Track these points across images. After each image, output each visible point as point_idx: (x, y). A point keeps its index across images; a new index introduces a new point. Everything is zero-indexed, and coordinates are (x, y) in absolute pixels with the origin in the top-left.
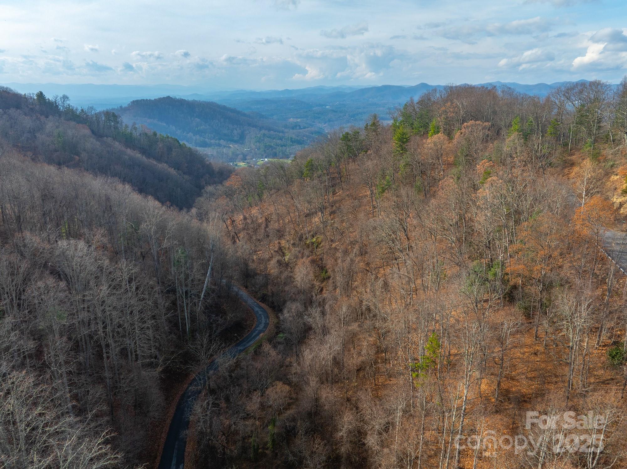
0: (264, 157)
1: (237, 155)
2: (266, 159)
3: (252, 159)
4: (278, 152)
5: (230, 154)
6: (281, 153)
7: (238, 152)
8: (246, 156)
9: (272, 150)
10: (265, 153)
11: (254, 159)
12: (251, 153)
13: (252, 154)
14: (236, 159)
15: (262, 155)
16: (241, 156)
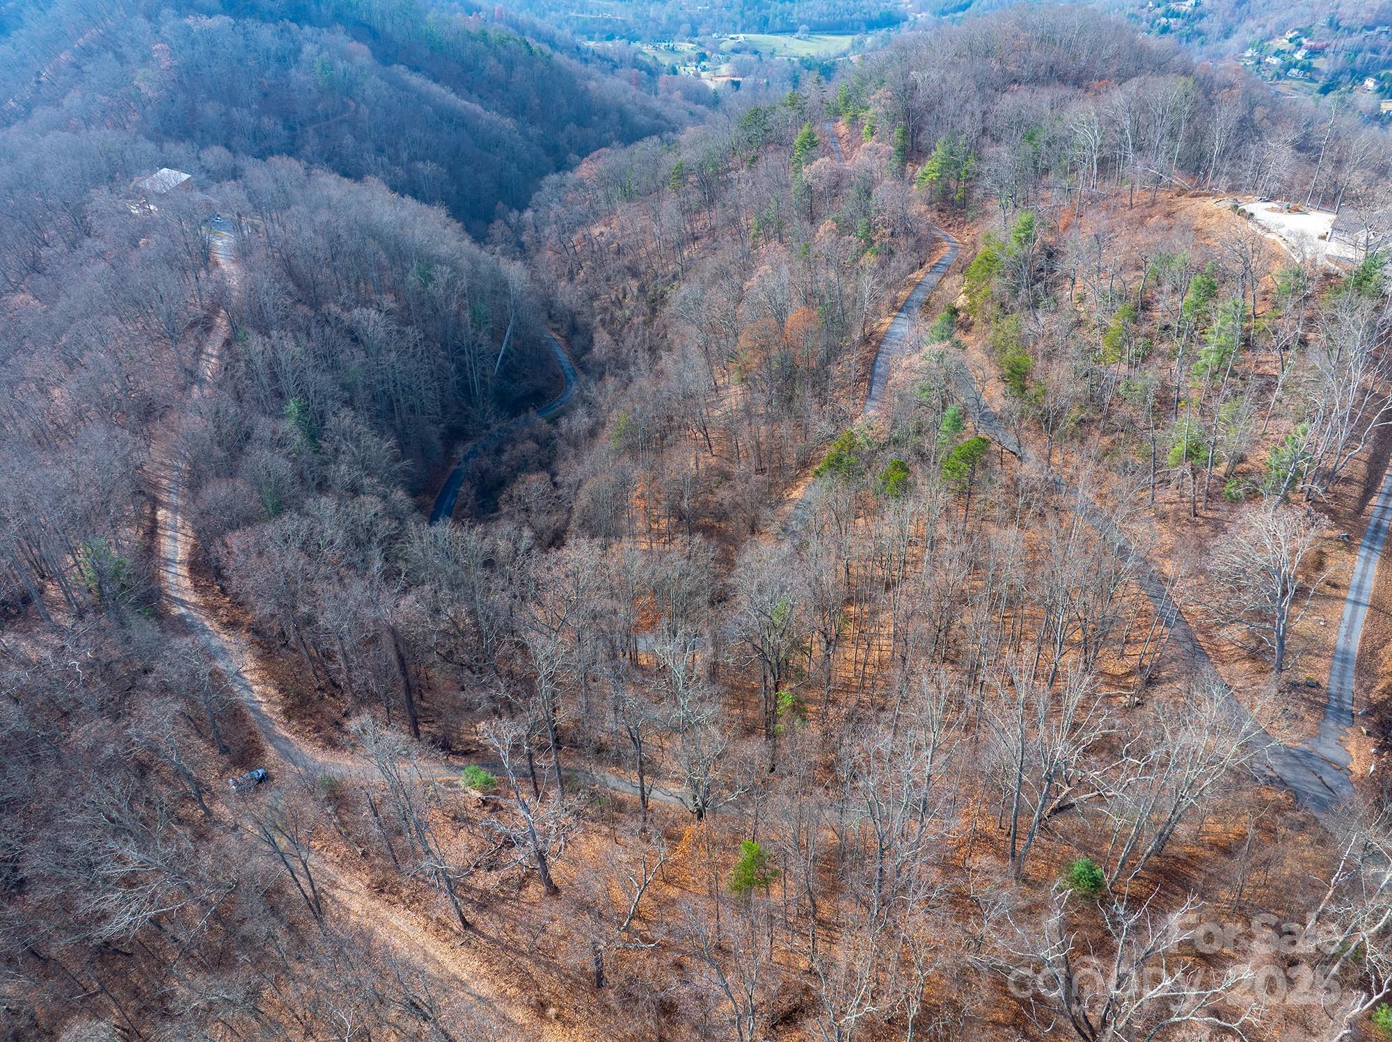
0: (739, 28)
1: (679, 23)
2: (741, 36)
3: (709, 34)
4: (771, 16)
5: (664, 21)
6: (778, 20)
7: (682, 17)
8: (700, 24)
9: (759, 10)
10: (743, 16)
11: (715, 35)
12: (711, 16)
13: (712, 20)
14: (675, 34)
15: (735, 24)
16: (686, 27)
